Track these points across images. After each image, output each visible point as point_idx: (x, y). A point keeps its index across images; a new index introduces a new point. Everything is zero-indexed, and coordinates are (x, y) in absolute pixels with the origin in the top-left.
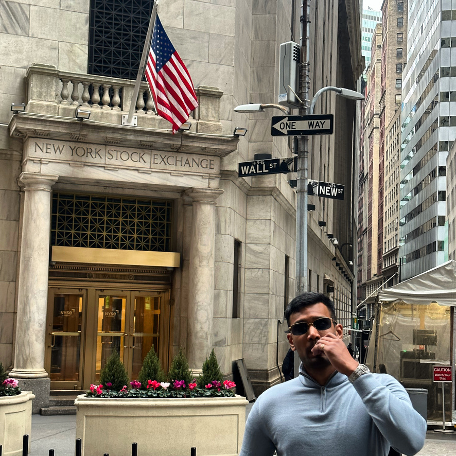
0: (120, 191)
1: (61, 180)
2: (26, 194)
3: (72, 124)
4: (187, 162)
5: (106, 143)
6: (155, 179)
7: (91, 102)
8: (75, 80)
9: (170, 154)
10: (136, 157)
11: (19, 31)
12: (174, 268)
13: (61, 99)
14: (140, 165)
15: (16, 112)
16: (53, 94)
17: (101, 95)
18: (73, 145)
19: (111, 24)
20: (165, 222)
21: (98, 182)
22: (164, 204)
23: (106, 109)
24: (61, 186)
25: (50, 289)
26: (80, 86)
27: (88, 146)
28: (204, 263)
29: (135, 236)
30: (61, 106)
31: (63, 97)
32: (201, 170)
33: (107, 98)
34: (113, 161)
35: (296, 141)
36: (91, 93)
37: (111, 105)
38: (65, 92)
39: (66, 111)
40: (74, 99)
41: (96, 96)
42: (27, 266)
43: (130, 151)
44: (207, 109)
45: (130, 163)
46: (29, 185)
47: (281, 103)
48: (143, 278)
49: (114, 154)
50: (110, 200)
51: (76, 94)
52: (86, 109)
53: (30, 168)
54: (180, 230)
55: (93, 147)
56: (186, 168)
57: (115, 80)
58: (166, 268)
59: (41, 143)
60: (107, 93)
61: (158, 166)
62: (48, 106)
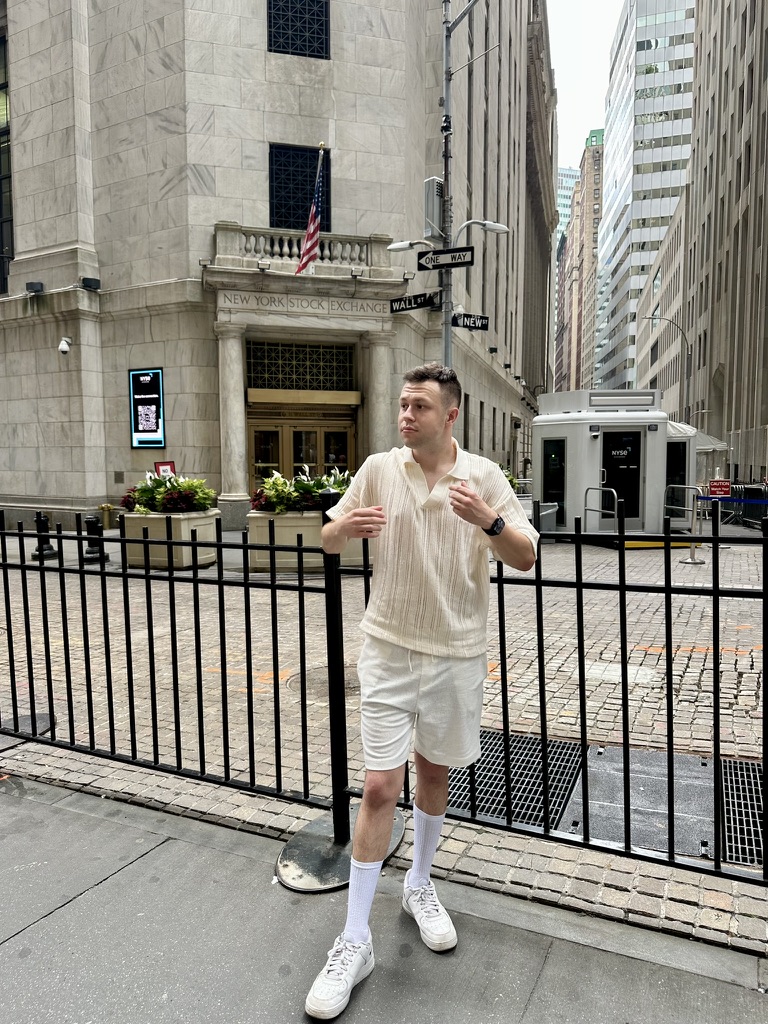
0: (305, 337)
1: (249, 328)
2: (220, 342)
3: (255, 274)
4: (362, 307)
5: (288, 292)
6: (334, 324)
7: (272, 255)
8: (256, 234)
9: (346, 300)
10: (315, 304)
11: (207, 192)
12: (357, 406)
13: (244, 252)
14: (319, 311)
15: (205, 266)
16: (238, 248)
17: (281, 247)
18: (258, 295)
19: (289, 179)
20: (348, 365)
21: (284, 329)
22: (345, 348)
23: (286, 260)
24: (252, 334)
25: (248, 426)
26: (262, 239)
27: (271, 295)
28: (381, 399)
29: (322, 378)
30: (245, 259)
31: (247, 250)
32: (375, 314)
33: (286, 249)
34: (295, 309)
35: (441, 274)
36: (272, 246)
37: (291, 256)
38: (248, 246)
39: (250, 264)
40: (256, 251)
41: (277, 248)
42: (225, 405)
43: (310, 298)
44: (379, 256)
45: (310, 310)
46: (222, 333)
47: (426, 239)
48: (330, 415)
49: (295, 302)
50: (297, 346)
51: (258, 247)
52: (267, 261)
53: (222, 317)
54: (360, 371)
55: (276, 296)
56: (362, 313)
57: (292, 232)
58: (350, 405)
59: (229, 293)
60: (286, 244)
61: (335, 312)
62: (233, 260)
